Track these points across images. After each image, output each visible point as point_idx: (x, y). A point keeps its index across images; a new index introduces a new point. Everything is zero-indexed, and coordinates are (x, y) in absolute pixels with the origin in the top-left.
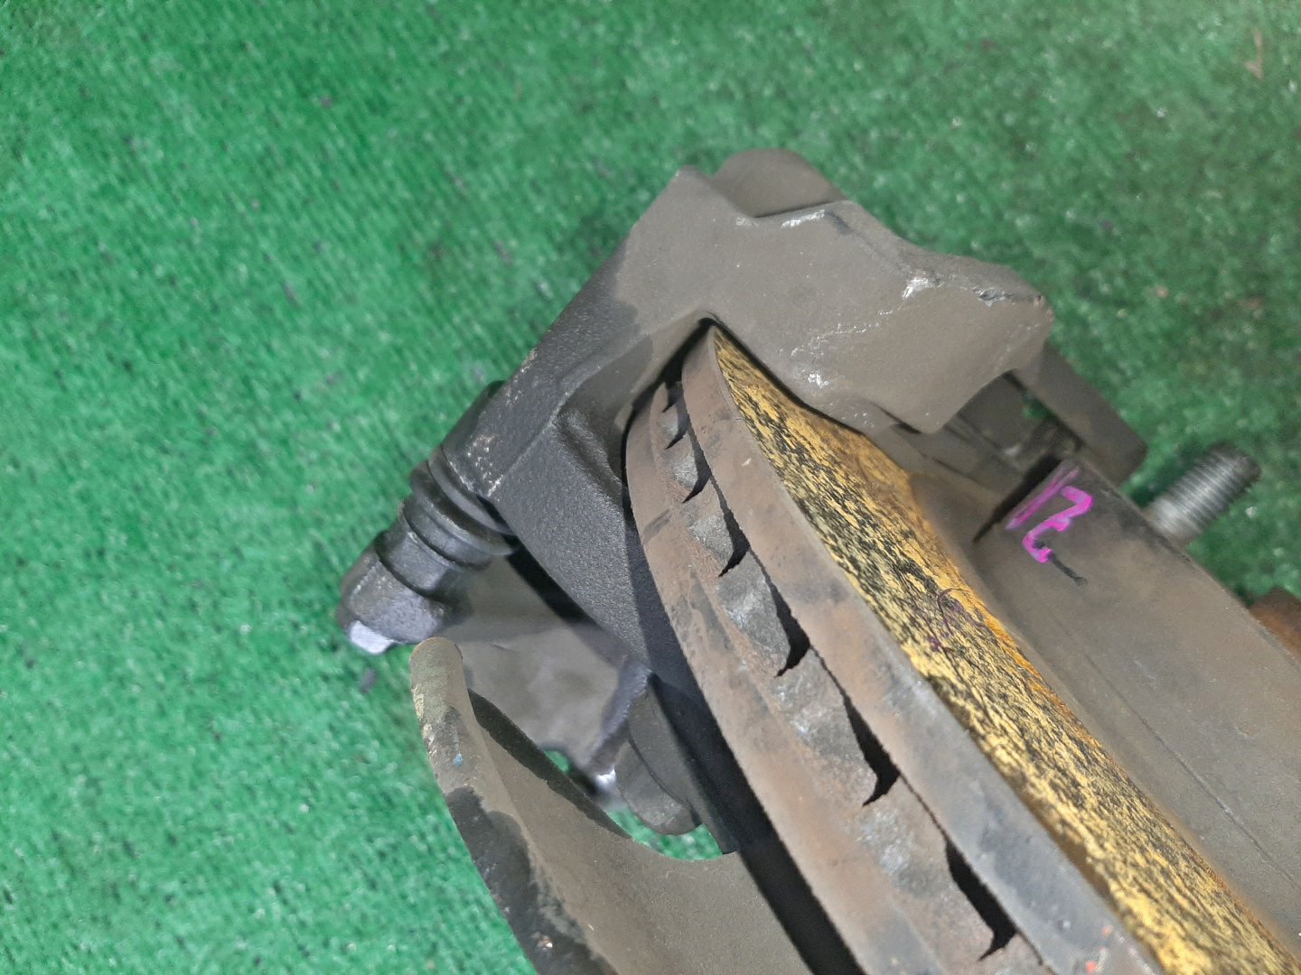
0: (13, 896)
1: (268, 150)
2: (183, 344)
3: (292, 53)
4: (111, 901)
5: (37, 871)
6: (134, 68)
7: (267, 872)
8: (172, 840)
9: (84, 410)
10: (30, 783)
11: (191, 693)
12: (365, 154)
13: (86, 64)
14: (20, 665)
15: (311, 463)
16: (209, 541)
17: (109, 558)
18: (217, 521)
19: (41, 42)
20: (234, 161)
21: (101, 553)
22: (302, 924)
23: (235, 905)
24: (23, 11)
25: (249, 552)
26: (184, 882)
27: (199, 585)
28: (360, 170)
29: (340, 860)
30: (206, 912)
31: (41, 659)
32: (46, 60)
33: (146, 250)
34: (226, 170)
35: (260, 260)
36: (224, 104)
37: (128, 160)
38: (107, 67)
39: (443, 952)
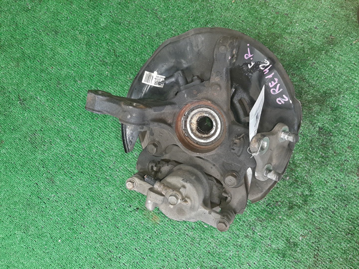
0: (95, 266)
1: (91, 129)
2: (89, 166)
3: (88, 112)
4: (111, 261)
5: (97, 261)
6: (64, 124)
7: (133, 247)
8: (117, 247)
9: (78, 182)
10: (91, 247)
11: (111, 222)
12: (106, 125)
13: (56, 125)
14: (82, 227)
15: (116, 178)
16: (105, 196)
17: (90, 204)
18: (105, 192)
19: (48, 124)
20: (86, 133)
21: (89, 204)
22: (142, 254)
23: (130, 254)
24: (43, 120)
25: (111, 196)
26: (121, 254)
27: (106, 204)
28: (106, 128)
29: (144, 241)
30: (126, 257)
31: (86, 225)
32: (50, 127)
33: (77, 152)
34: (85, 135)
35: (96, 148)
36: (81, 125)
37: (69, 139)
38: (60, 125)
39: (165, 250)
